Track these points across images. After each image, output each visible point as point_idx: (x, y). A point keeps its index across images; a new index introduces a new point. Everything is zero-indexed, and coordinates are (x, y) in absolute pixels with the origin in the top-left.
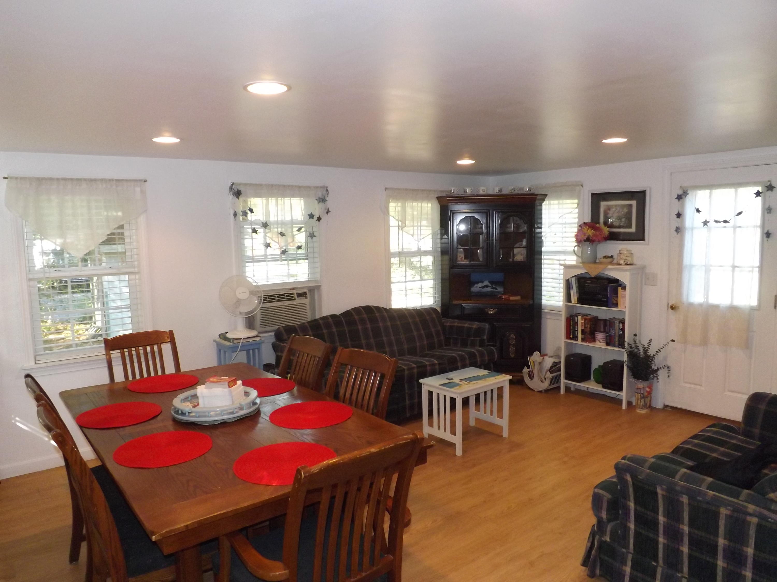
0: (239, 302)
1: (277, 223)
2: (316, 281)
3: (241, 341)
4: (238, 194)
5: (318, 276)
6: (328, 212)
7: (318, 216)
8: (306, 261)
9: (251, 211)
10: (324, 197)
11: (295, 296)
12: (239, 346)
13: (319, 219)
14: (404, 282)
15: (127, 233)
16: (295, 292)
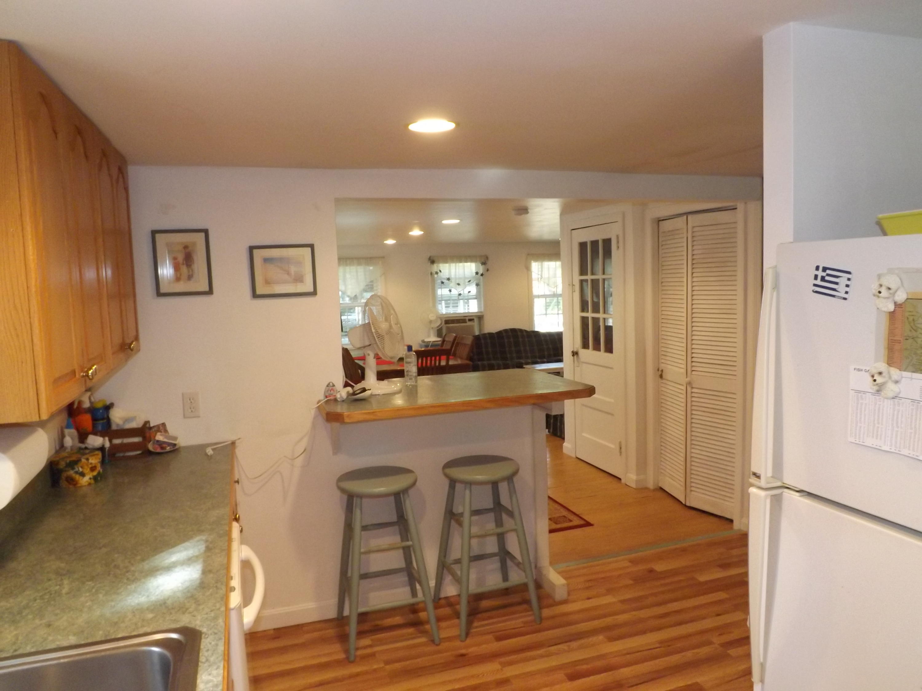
0: (431, 322)
1: (456, 278)
2: (481, 312)
3: (431, 343)
4: (433, 262)
5: (482, 310)
6: (488, 270)
7: (481, 273)
8: (476, 300)
9: (440, 271)
10: (486, 262)
11: (467, 320)
12: (429, 346)
13: (482, 275)
14: (544, 315)
15: (375, 285)
16: (467, 318)
